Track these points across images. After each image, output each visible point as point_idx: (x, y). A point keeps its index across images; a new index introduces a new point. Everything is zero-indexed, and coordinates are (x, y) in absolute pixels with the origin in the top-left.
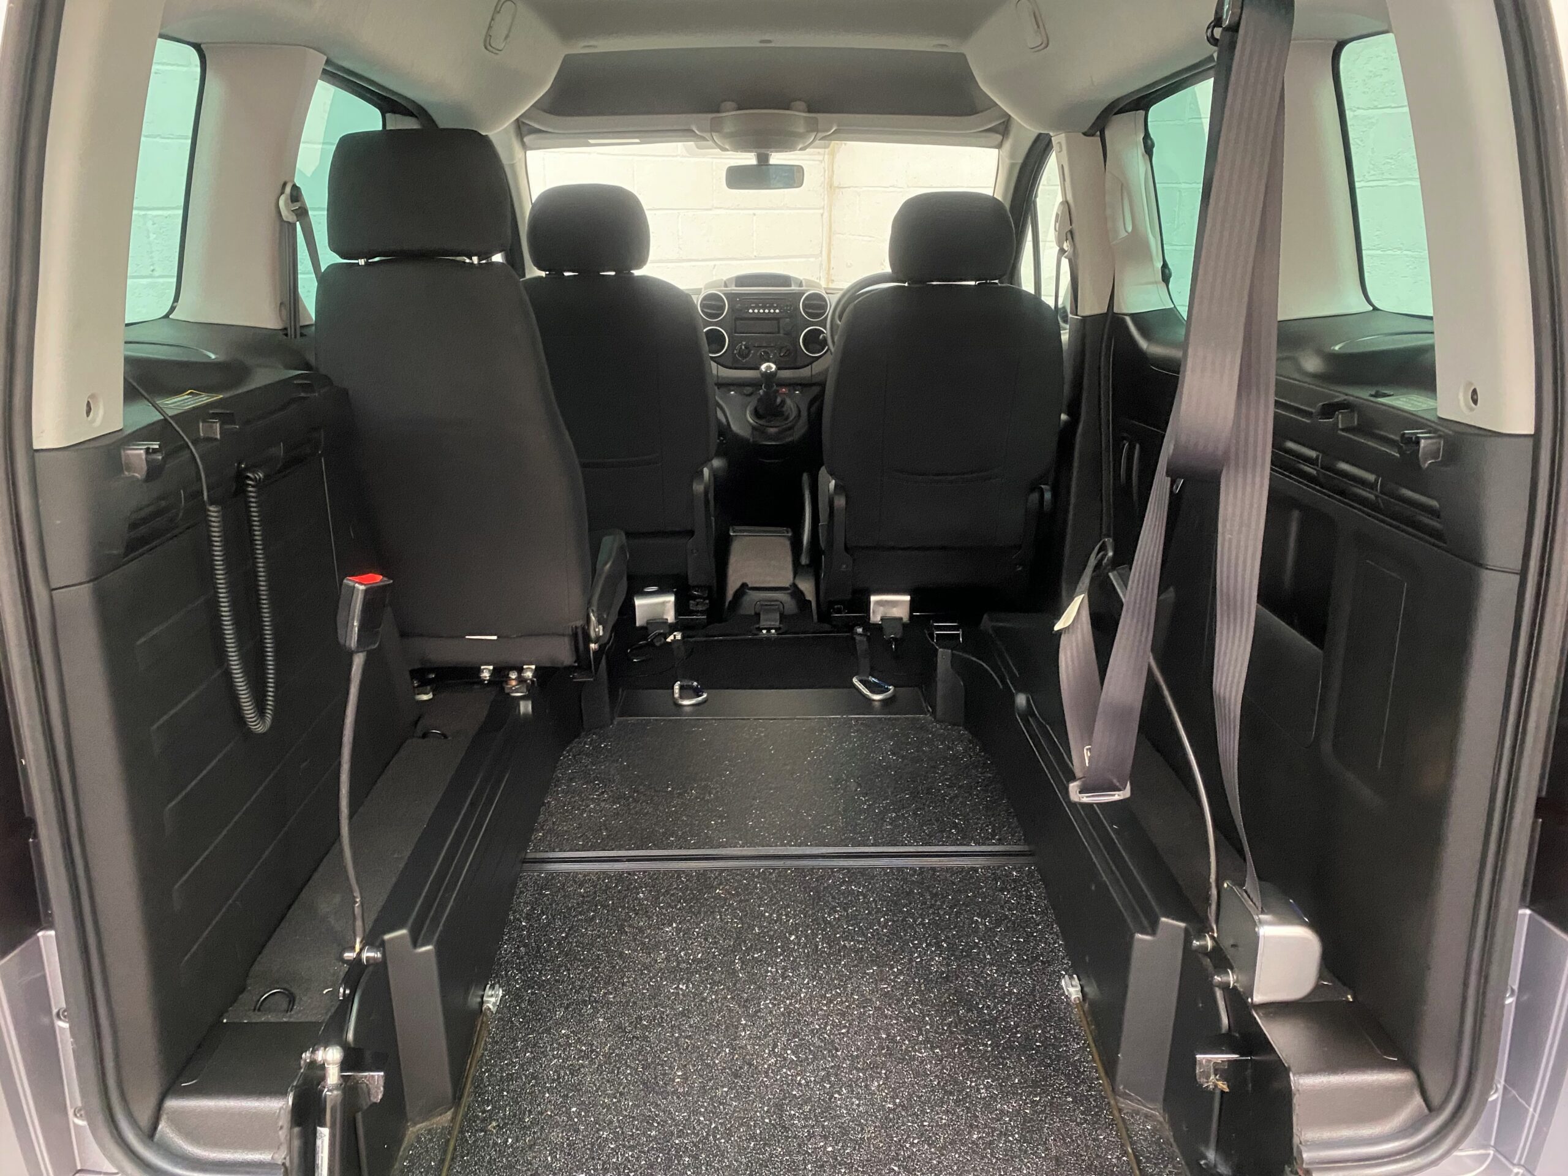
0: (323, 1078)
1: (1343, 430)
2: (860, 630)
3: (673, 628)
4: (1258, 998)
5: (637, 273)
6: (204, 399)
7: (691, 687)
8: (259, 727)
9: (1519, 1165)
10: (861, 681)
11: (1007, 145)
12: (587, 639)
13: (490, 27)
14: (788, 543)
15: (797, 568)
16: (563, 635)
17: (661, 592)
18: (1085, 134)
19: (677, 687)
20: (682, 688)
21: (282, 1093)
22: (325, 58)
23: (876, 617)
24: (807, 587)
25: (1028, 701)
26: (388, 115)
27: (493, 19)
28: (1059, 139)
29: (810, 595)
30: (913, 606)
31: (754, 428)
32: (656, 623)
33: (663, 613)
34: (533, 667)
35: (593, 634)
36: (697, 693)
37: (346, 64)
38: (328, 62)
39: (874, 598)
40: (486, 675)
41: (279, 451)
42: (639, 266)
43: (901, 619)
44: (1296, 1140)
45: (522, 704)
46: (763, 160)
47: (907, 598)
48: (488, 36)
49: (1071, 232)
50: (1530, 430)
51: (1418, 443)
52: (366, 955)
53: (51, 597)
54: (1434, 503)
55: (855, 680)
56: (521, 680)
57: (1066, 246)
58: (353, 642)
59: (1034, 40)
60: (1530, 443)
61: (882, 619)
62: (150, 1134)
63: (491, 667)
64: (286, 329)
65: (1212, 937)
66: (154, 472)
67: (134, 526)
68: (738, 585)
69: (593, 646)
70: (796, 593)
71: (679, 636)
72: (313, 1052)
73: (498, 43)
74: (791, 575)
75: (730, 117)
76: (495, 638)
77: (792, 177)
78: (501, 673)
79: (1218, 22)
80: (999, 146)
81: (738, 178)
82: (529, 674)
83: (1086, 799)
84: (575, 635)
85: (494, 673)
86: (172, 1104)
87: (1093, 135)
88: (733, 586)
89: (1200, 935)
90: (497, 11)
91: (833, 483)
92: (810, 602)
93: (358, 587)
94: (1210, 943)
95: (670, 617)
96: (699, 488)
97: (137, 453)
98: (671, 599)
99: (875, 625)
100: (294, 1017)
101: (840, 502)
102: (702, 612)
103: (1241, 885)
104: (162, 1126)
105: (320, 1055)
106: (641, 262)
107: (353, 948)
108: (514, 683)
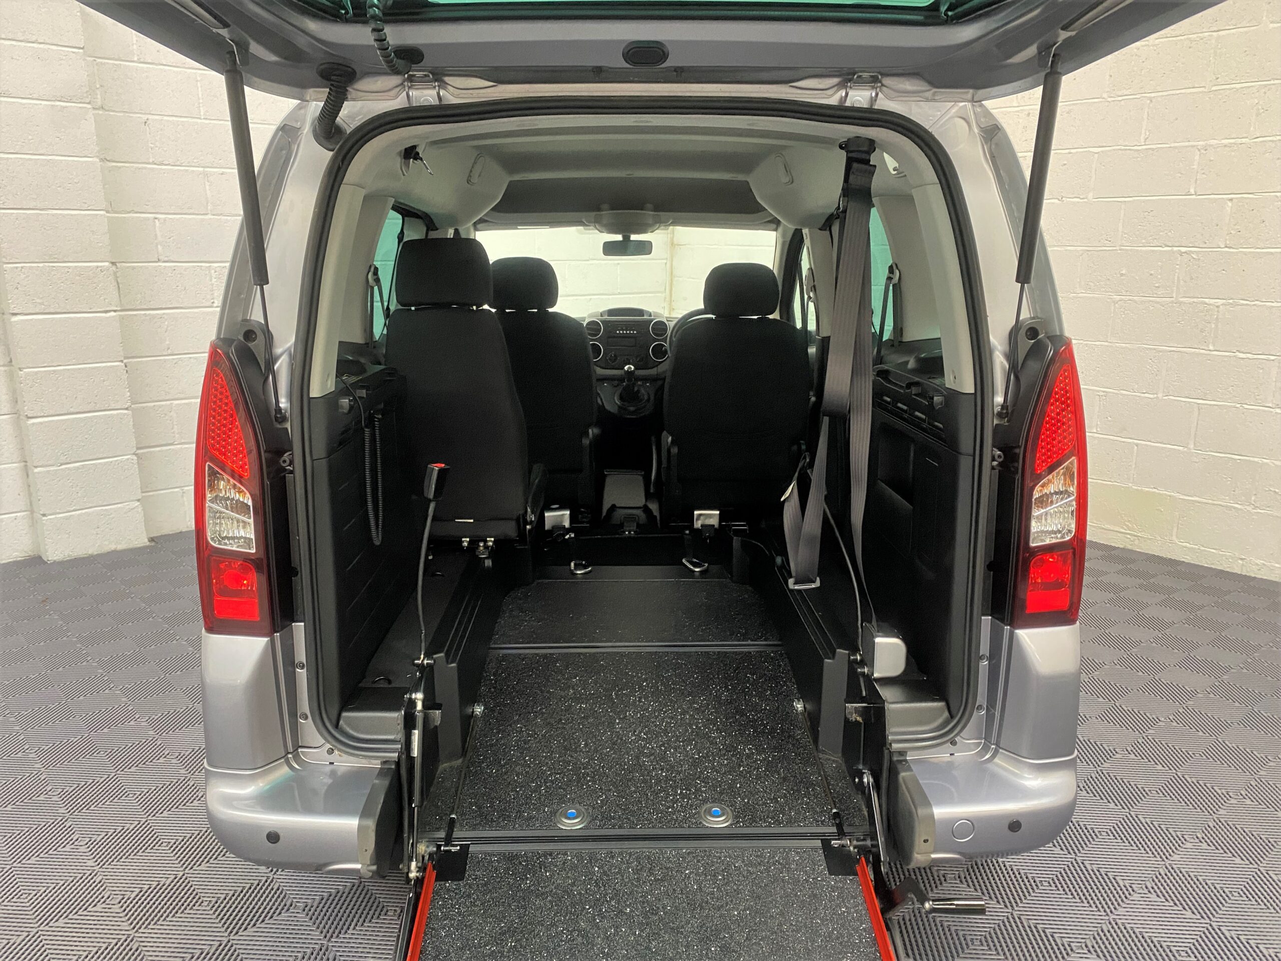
0: (415, 707)
1: (915, 395)
2: (687, 532)
3: (568, 531)
4: (876, 675)
5: (550, 310)
6: (354, 379)
7: (581, 564)
8: (377, 542)
9: (994, 744)
10: (688, 561)
11: (780, 229)
12: (526, 523)
13: (471, 171)
14: (641, 478)
15: (648, 496)
16: (511, 519)
17: (561, 508)
18: (820, 229)
19: (572, 564)
20: (575, 565)
21: (398, 709)
22: (394, 200)
23: (698, 525)
24: (654, 507)
25: (782, 560)
26: (406, 218)
27: (473, 167)
28: (805, 231)
29: (656, 513)
30: (722, 517)
31: (619, 407)
32: (558, 528)
33: (562, 522)
34: (493, 539)
35: (528, 519)
36: (585, 567)
37: (402, 201)
38: (395, 201)
39: (696, 512)
40: (465, 544)
41: (382, 406)
42: (552, 305)
43: (714, 526)
44: (887, 732)
45: (486, 561)
46: (626, 238)
47: (718, 512)
48: (470, 176)
49: (814, 286)
50: (972, 391)
51: (932, 398)
52: (426, 662)
53: (313, 464)
54: (941, 426)
55: (684, 561)
56: (486, 547)
57: (812, 295)
58: (431, 496)
59: (785, 179)
60: (973, 396)
61: (702, 526)
62: (337, 726)
63: (468, 539)
64: (366, 344)
65: (860, 655)
66: (351, 407)
67: (343, 433)
68: (610, 505)
69: (528, 527)
70: (646, 509)
71: (573, 535)
72: (411, 694)
73: (475, 179)
74: (644, 500)
75: (606, 214)
76: (472, 521)
77: (644, 248)
78: (474, 543)
79: (838, 208)
80: (776, 230)
81: (610, 249)
82: (491, 544)
83: (797, 587)
84: (518, 520)
85: (469, 543)
86: (345, 714)
87: (825, 230)
88: (606, 506)
89: (855, 654)
90: (475, 163)
91: (670, 439)
92: (656, 516)
93: (436, 467)
94: (859, 658)
95: (567, 524)
96: (586, 442)
97: (345, 402)
98: (568, 512)
99: (698, 529)
100: (393, 685)
101: (675, 450)
102: (587, 523)
103: (870, 622)
104: (341, 722)
105: (414, 696)
106: (553, 304)
107: (419, 658)
108: (481, 548)
